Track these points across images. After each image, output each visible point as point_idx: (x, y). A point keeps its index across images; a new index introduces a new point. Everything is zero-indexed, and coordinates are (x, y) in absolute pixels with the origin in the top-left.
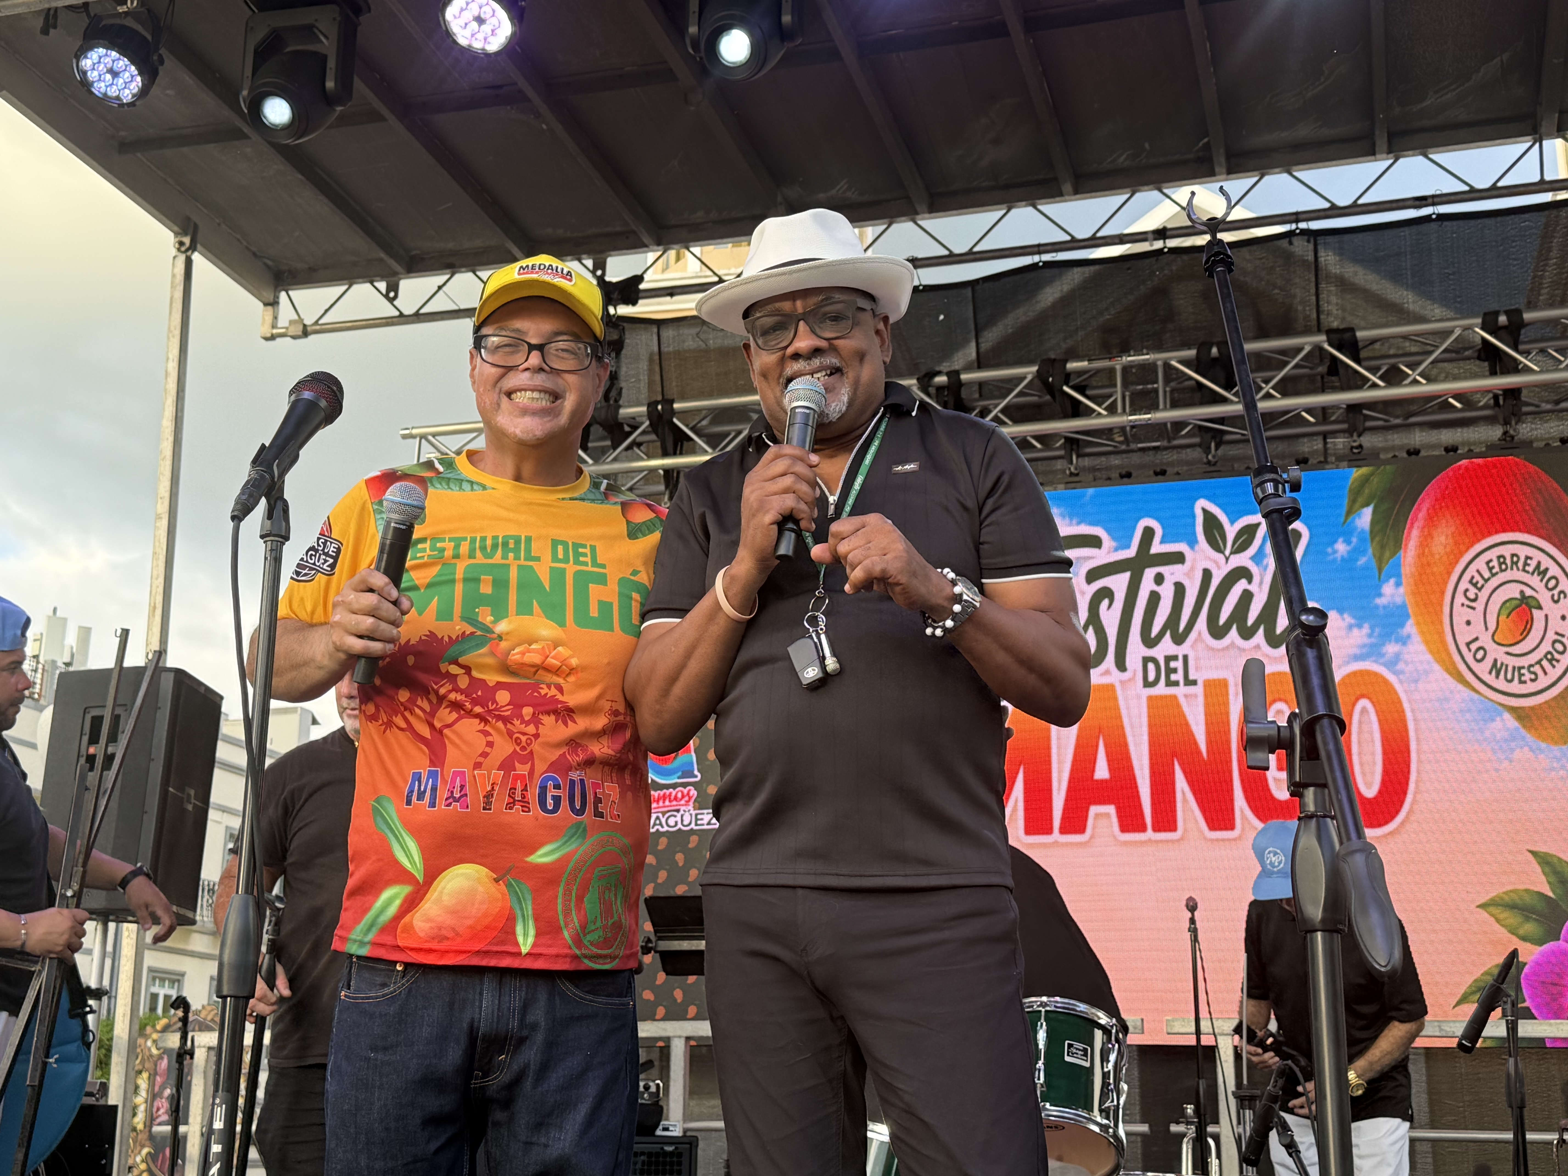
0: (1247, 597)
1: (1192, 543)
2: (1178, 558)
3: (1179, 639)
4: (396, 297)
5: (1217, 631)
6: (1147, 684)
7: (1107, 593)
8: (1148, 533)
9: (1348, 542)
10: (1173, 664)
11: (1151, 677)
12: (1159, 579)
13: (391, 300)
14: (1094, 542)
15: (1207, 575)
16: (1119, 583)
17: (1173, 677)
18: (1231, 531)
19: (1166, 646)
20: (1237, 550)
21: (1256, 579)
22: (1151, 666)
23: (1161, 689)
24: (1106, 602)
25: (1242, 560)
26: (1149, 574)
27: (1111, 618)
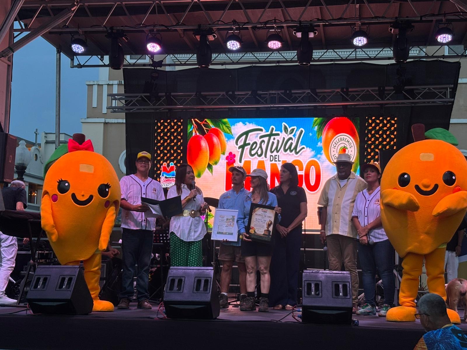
0: (292, 144)
1: (281, 132)
2: (278, 135)
3: (278, 152)
4: (103, 60)
5: (286, 150)
6: (271, 161)
7: (263, 141)
8: (273, 129)
9: (312, 133)
10: (276, 157)
11: (272, 160)
12: (274, 139)
13: (102, 61)
14: (261, 130)
15: (284, 139)
16: (266, 139)
17: (276, 160)
18: (289, 130)
19: (275, 153)
20: (291, 133)
21: (293, 140)
22: (272, 157)
23: (273, 162)
24: (263, 143)
25: (291, 136)
26: (272, 137)
27: (264, 146)
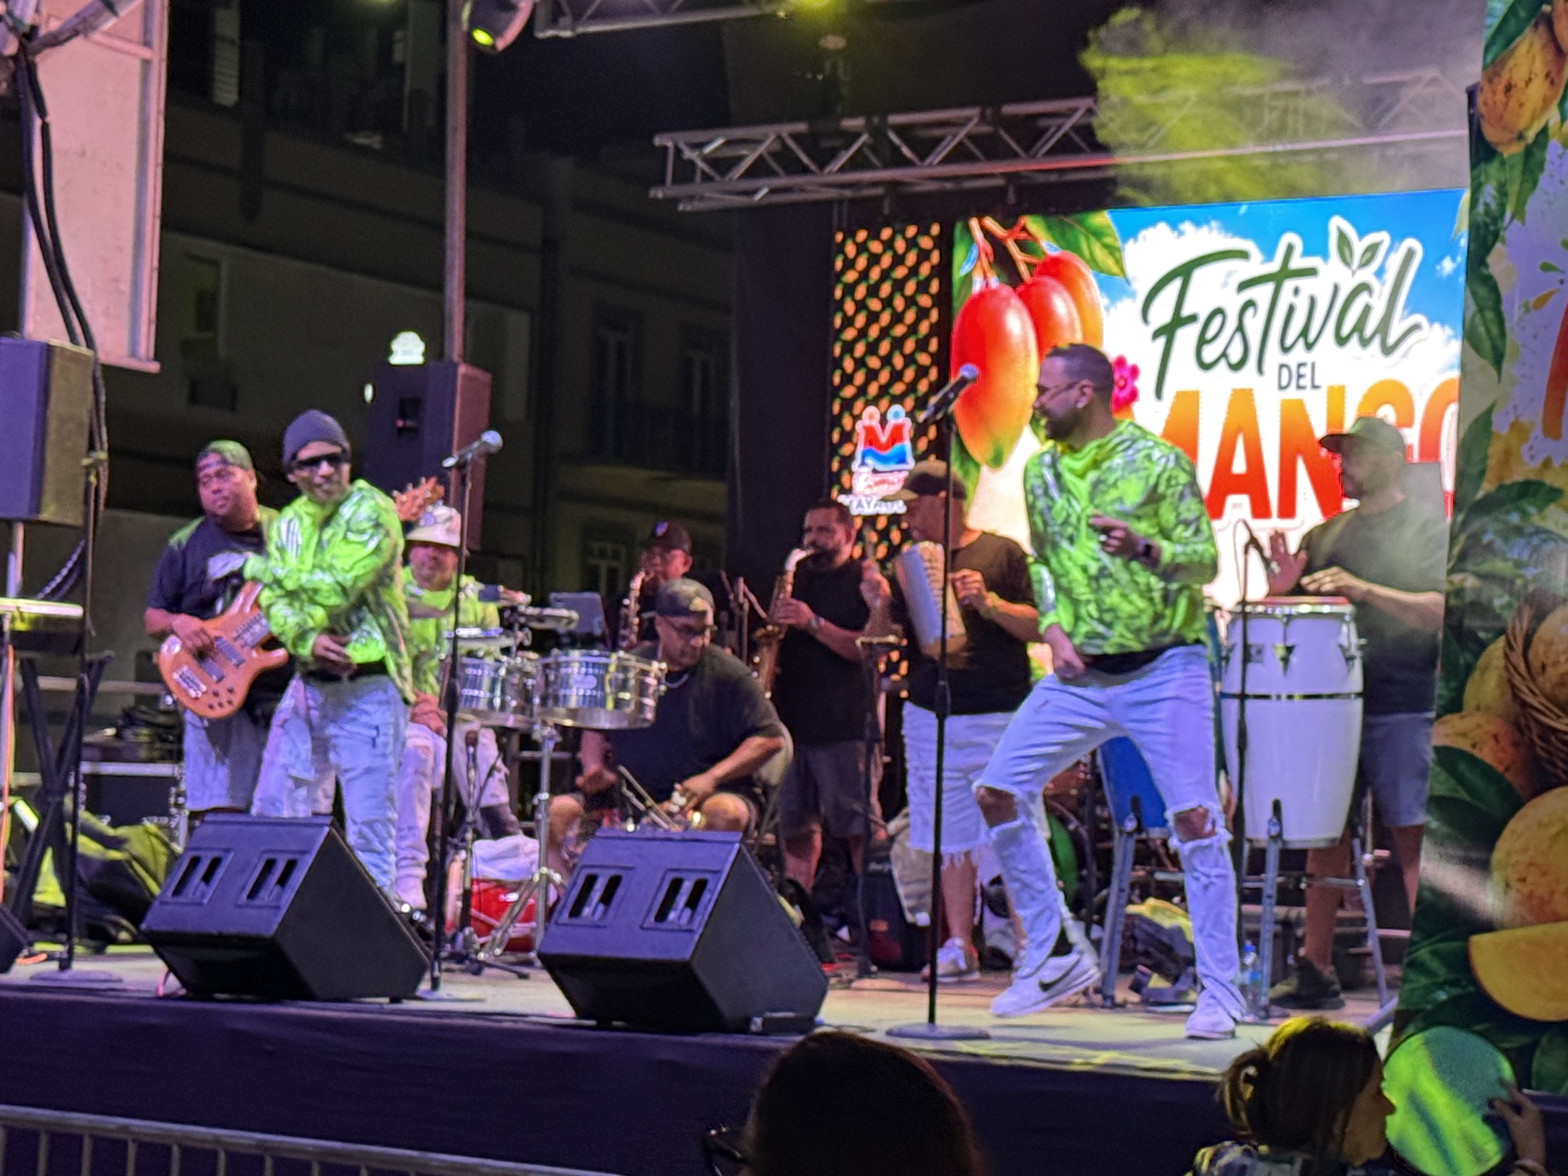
0: (1367, 309)
1: (1325, 256)
2: (1311, 272)
3: (1309, 346)
5: (1341, 341)
6: (1281, 388)
7: (1250, 304)
8: (1290, 248)
9: (1454, 260)
10: (1303, 370)
11: (1284, 382)
12: (1296, 291)
14: (1243, 255)
15: (1336, 289)
16: (1262, 294)
17: (1303, 382)
18: (1359, 246)
19: (1299, 353)
20: (1364, 264)
21: (1376, 293)
22: (1285, 371)
23: (1292, 393)
24: (1250, 312)
25: (1367, 275)
26: (1289, 285)
27: (1254, 325)
